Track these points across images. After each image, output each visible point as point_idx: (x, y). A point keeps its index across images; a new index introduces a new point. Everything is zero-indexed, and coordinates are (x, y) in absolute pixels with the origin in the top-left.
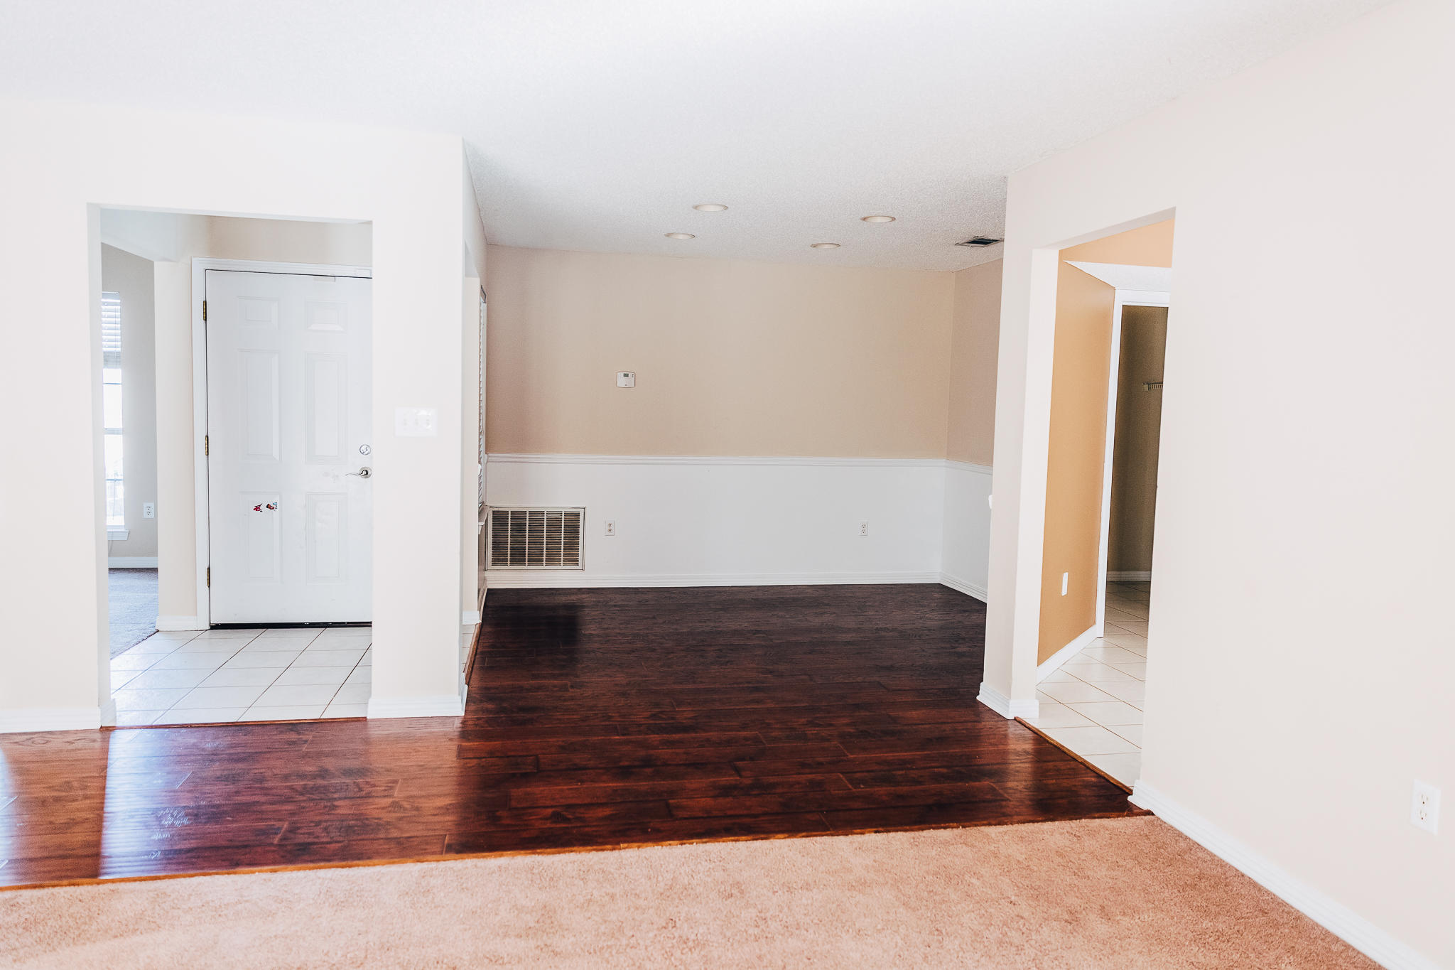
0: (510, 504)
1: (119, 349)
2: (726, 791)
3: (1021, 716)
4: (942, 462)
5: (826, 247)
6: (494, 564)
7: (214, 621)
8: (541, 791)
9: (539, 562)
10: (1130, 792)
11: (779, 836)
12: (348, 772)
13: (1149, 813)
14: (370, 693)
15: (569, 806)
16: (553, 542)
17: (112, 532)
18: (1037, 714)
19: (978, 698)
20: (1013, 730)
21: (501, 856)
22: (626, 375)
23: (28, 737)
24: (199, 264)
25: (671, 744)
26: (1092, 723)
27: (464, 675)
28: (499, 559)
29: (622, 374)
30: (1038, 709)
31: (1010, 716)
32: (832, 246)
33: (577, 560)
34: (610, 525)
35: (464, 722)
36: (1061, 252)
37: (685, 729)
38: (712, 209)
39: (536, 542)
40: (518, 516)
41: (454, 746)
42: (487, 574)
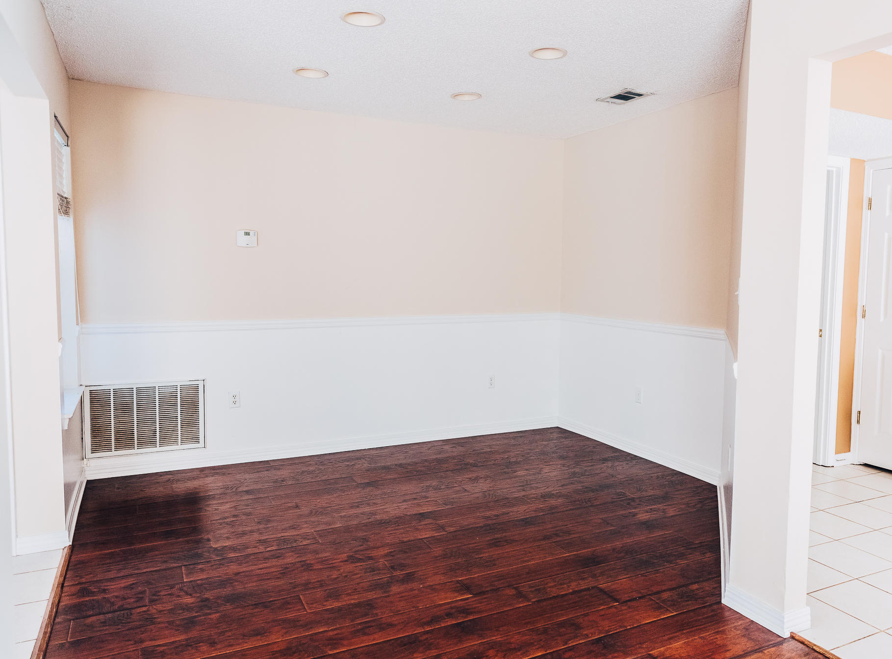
0: (112, 381)
3: (796, 631)
4: (557, 315)
5: (466, 98)
6: (93, 451)
9: (153, 443)
16: (167, 421)
18: (809, 624)
19: (724, 601)
20: (788, 648)
22: (247, 234)
28: (100, 446)
29: (243, 232)
30: (810, 617)
31: (786, 635)
33: (198, 438)
39: (146, 422)
40: (123, 395)
42: (86, 464)
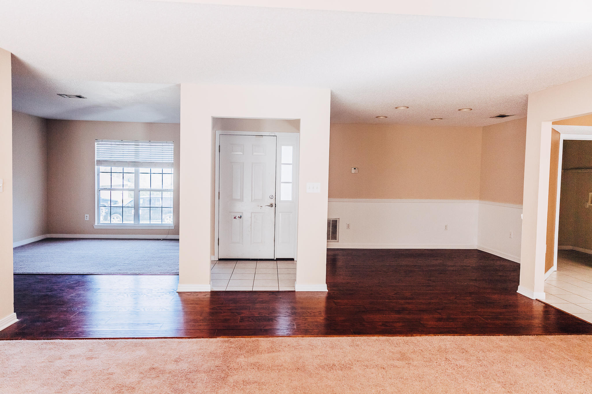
1: (173, 162)
2: (440, 320)
3: (539, 299)
4: (478, 201)
5: (437, 119)
7: (220, 258)
11: (469, 335)
12: (302, 308)
15: (387, 322)
17: (169, 226)
18: (545, 298)
19: (517, 292)
20: (535, 304)
21: (374, 336)
22: (355, 169)
23: (190, 293)
24: (218, 133)
25: (409, 303)
26: (568, 302)
29: (354, 168)
30: (545, 296)
31: (534, 298)
32: (440, 119)
33: (336, 238)
34: (348, 225)
36: (553, 122)
37: (411, 299)
38: (402, 108)
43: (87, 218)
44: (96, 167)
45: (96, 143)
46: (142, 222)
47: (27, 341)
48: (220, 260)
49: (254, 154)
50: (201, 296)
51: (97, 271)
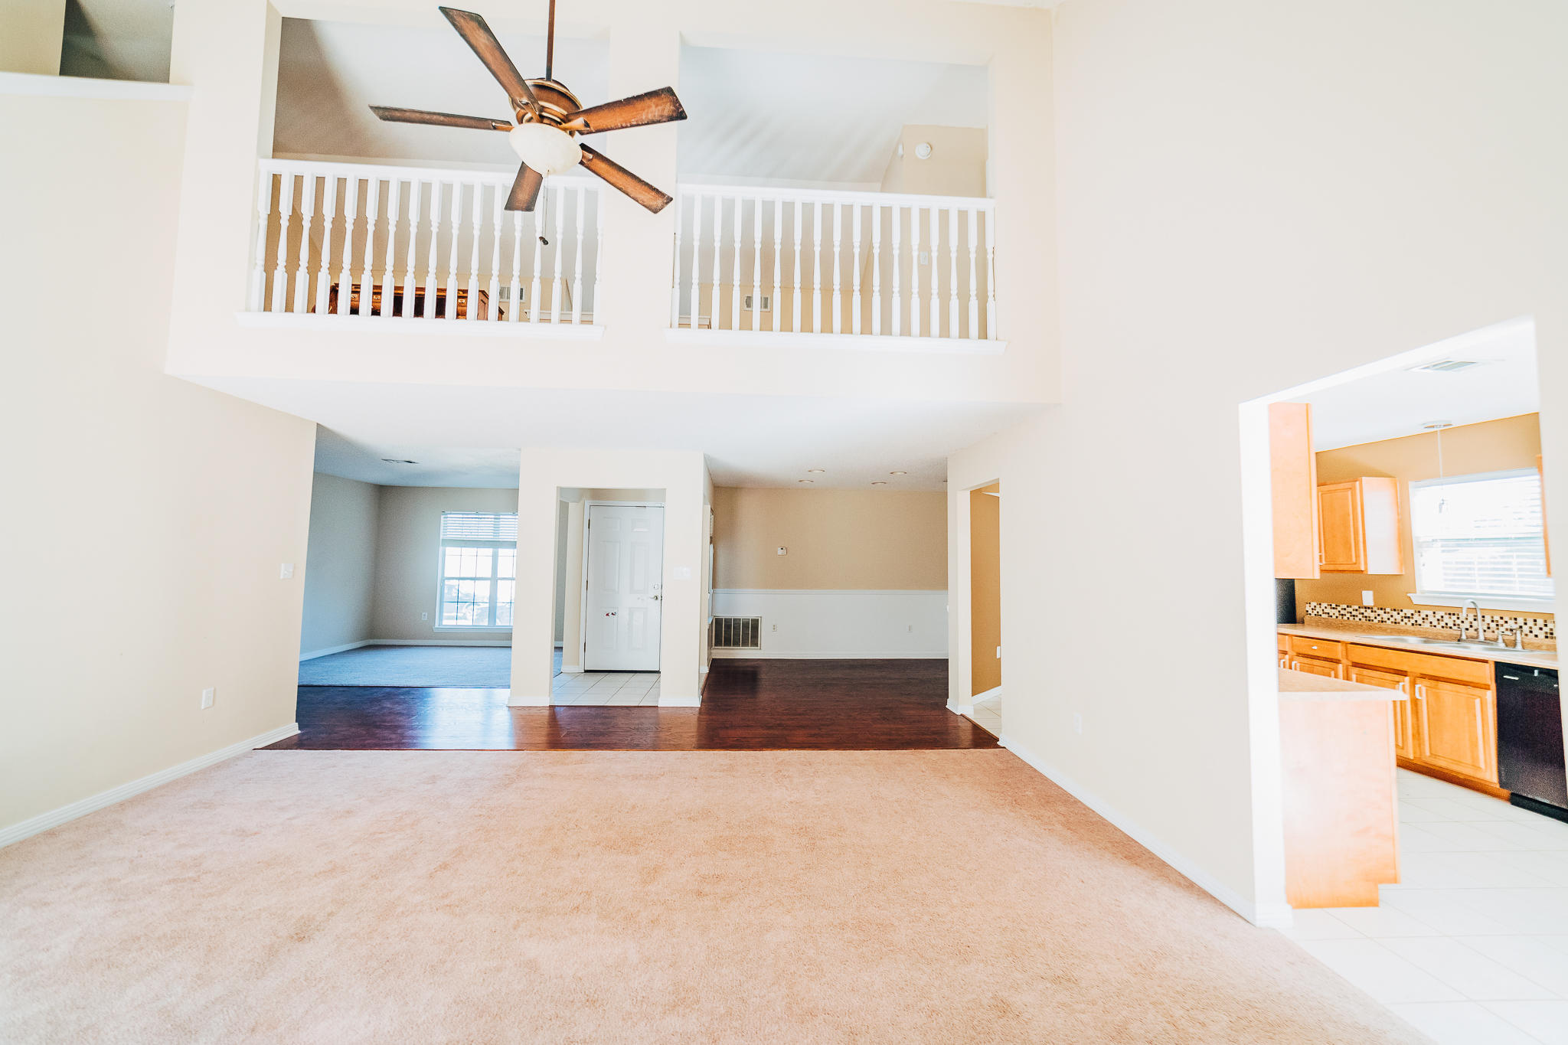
0: (723, 614)
2: (813, 734)
3: (964, 713)
5: (879, 484)
6: (715, 645)
7: (586, 669)
8: (731, 732)
9: (739, 644)
10: (998, 740)
12: (652, 724)
13: (1004, 748)
14: (659, 695)
16: (745, 635)
18: (972, 713)
19: (946, 706)
20: (960, 719)
23: (522, 708)
24: (588, 503)
25: (792, 719)
27: (700, 691)
28: (718, 643)
29: (780, 549)
31: (959, 714)
33: (757, 644)
34: (774, 626)
35: (700, 709)
36: (971, 492)
37: (800, 714)
39: (737, 634)
40: (728, 621)
41: (696, 717)
42: (712, 651)
43: (425, 617)
44: (441, 548)
45: (442, 517)
46: (498, 623)
47: (303, 751)
48: (586, 671)
49: (635, 530)
50: (533, 711)
51: (432, 684)
